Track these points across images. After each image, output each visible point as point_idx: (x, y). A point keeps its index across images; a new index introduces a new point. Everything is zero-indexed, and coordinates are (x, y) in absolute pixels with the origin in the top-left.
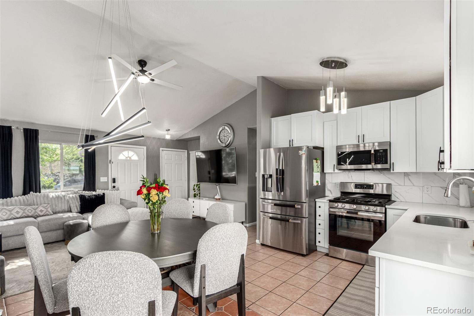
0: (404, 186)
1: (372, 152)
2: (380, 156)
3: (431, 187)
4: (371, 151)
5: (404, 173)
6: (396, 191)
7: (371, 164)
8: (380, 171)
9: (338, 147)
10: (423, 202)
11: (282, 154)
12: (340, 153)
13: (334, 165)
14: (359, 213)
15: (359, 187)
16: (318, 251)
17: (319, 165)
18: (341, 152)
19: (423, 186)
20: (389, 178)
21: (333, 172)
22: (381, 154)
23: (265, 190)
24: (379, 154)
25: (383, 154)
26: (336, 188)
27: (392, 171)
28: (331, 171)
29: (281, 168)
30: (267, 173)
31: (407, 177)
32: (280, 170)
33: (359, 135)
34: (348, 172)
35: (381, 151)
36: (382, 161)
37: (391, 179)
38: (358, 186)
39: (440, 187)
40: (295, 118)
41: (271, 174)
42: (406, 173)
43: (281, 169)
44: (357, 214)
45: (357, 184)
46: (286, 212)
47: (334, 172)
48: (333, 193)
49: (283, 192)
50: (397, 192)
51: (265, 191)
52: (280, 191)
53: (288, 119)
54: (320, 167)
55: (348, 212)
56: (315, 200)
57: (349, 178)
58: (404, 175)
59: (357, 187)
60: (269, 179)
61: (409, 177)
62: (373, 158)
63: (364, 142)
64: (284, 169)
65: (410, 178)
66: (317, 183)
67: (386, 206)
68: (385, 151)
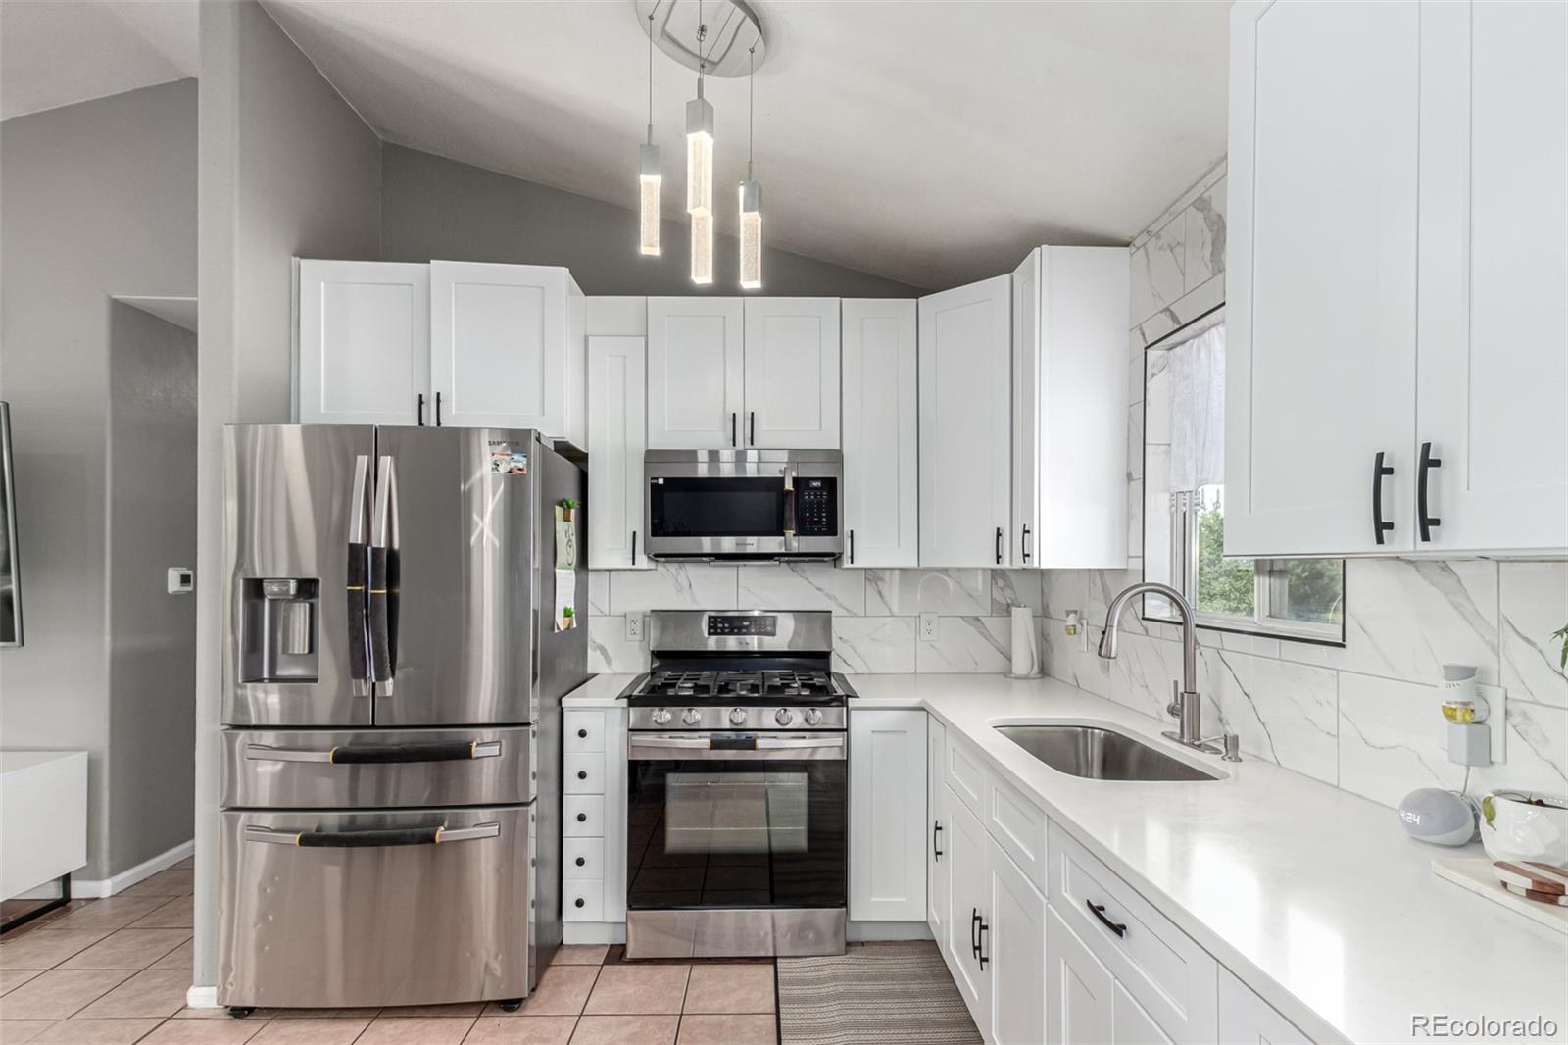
0: (866, 616)
1: (789, 486)
2: (811, 503)
3: (939, 616)
4: (782, 480)
5: (866, 569)
6: (841, 638)
7: (783, 535)
8: (792, 564)
9: (652, 457)
10: (918, 672)
11: (386, 463)
12: (661, 482)
13: (634, 533)
14: (761, 743)
15: (723, 629)
16: (570, 946)
17: (571, 533)
18: (666, 480)
19: (916, 617)
20: (820, 590)
21: (632, 566)
22: (816, 496)
23: (265, 675)
24: (809, 495)
25: (822, 495)
26: (629, 637)
27: (847, 564)
28: (621, 560)
29: (380, 541)
30: (283, 574)
31: (874, 585)
32: (377, 551)
33: (734, 414)
34: (677, 565)
35: (815, 484)
36: (820, 522)
37: (827, 595)
38: (720, 626)
39: (962, 617)
40: (453, 285)
41: (310, 571)
42: (871, 569)
43: (383, 546)
44: (751, 745)
45: (716, 618)
46: (381, 791)
47: (634, 567)
48: (613, 660)
49: (391, 680)
50: (846, 642)
51: (261, 681)
52: (372, 673)
53: (411, 285)
54: (574, 539)
55: (716, 745)
56: (560, 702)
57: (680, 590)
58: (866, 578)
59: (716, 628)
60: (297, 604)
61: (879, 583)
62: (791, 510)
63: (755, 443)
64: (396, 545)
65: (881, 588)
66: (567, 619)
67: (849, 699)
68: (831, 485)
